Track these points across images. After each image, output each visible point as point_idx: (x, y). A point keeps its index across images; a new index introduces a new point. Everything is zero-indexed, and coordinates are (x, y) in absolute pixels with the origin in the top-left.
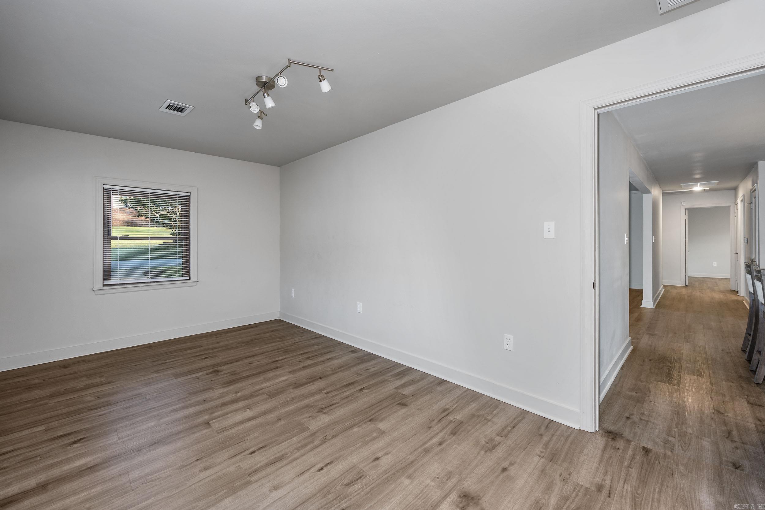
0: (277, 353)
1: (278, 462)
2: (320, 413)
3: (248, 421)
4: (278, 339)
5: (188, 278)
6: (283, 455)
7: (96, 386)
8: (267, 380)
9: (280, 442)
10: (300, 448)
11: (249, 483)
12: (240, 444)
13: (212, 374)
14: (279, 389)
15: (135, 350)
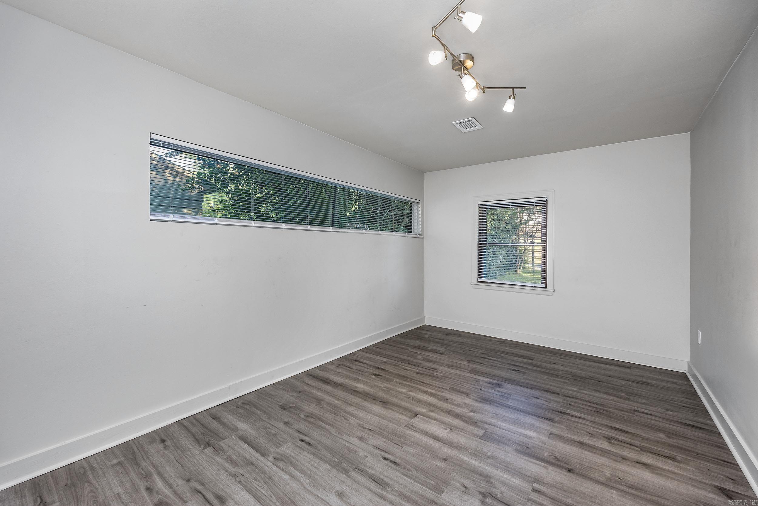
0: (585, 407)
1: (376, 484)
2: (480, 497)
3: (430, 437)
4: (623, 394)
5: (544, 286)
6: (387, 484)
7: (434, 352)
8: (515, 422)
9: (407, 474)
10: (402, 496)
11: (346, 472)
12: (396, 446)
13: (492, 385)
14: (504, 439)
15: (491, 340)
